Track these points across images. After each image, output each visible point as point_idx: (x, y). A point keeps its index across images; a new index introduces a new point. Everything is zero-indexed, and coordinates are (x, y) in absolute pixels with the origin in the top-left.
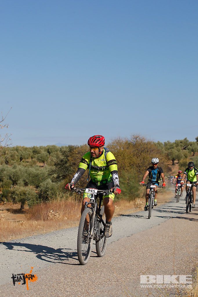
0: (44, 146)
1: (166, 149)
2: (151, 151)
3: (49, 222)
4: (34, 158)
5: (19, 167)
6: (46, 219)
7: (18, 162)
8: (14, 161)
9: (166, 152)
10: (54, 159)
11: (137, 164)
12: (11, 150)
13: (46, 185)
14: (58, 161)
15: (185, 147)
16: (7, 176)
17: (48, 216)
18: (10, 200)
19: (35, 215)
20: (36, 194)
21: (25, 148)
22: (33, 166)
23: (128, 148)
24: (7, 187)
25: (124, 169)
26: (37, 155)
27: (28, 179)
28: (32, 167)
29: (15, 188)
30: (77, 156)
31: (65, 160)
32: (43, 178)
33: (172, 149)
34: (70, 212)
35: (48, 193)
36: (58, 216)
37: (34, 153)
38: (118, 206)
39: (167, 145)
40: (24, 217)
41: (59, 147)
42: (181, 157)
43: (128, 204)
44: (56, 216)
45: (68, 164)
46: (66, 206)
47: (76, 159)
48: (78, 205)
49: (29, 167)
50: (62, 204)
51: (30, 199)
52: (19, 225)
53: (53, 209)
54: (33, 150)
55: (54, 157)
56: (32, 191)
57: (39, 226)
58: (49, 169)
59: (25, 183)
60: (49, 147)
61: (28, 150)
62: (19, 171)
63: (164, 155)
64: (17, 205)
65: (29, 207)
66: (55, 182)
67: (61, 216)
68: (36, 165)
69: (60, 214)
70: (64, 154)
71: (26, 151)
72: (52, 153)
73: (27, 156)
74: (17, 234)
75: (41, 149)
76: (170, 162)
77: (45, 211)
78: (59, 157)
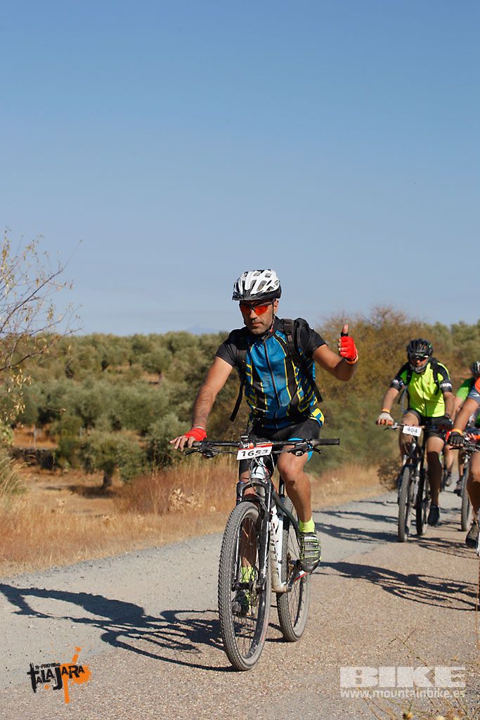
0: (161, 335)
1: (456, 342)
3: (171, 519)
4: (136, 363)
5: (99, 385)
6: (165, 509)
7: (97, 372)
8: (87, 371)
9: (457, 348)
10: (185, 366)
11: (386, 377)
12: (80, 344)
13: (164, 428)
14: (193, 371)
16: (69, 407)
17: (170, 503)
18: (77, 465)
19: (137, 501)
20: (140, 451)
21: (113, 338)
22: (134, 381)
23: (363, 339)
24: (71, 432)
25: (353, 389)
26: (142, 355)
27: (120, 413)
28: (132, 384)
29: (89, 435)
32: (157, 411)
33: (471, 341)
34: (223, 493)
35: (169, 447)
36: (194, 503)
37: (136, 350)
38: (339, 480)
39: (457, 331)
40: (113, 505)
41: (196, 336)
43: (363, 475)
44: (190, 503)
46: (213, 479)
49: (124, 383)
50: (203, 474)
51: (125, 463)
52: (100, 525)
53: (182, 485)
54: (133, 343)
55: (184, 361)
56: (131, 442)
57: (149, 527)
58: (172, 389)
59: (114, 422)
60: (172, 336)
61: (120, 343)
62: (100, 395)
63: (451, 354)
64: (94, 476)
65: (124, 481)
66: (186, 421)
67: (201, 503)
68: (139, 380)
69: (200, 499)
70: (209, 353)
71: (117, 347)
72: (180, 350)
73: (118, 357)
74: (96, 547)
75: (152, 342)
76: (465, 373)
77: (162, 491)
78: (196, 359)
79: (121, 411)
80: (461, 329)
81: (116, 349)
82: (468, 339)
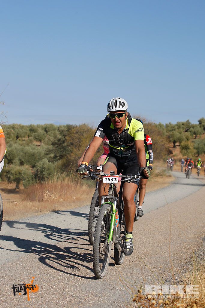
0: (42, 125)
1: (167, 131)
2: (151, 133)
3: (44, 204)
4: (31, 137)
5: (15, 146)
6: (41, 200)
7: (14, 140)
8: (10, 140)
9: (168, 134)
10: (51, 138)
12: (7, 128)
13: (42, 165)
14: (55, 141)
15: (187, 129)
17: (43, 197)
18: (5, 180)
19: (30, 196)
20: (31, 174)
21: (21, 126)
22: (30, 144)
26: (34, 133)
27: (24, 158)
28: (29, 146)
29: (10, 167)
30: (75, 135)
31: (63, 140)
32: (39, 158)
33: (174, 131)
35: (44, 173)
36: (53, 197)
37: (31, 131)
39: (168, 127)
40: (19, 197)
41: (57, 126)
42: (183, 140)
44: (52, 197)
45: (65, 144)
46: (62, 187)
47: (74, 139)
48: (75, 186)
49: (26, 145)
50: (58, 185)
51: (25, 179)
52: (13, 206)
53: (49, 189)
54: (30, 128)
55: (51, 136)
56: (28, 171)
57: (34, 207)
58: (46, 148)
59: (21, 162)
60: (46, 126)
61: (24, 128)
62: (15, 150)
63: (165, 137)
64: (12, 184)
65: (24, 187)
66: (51, 162)
67: (56, 197)
68: (32, 144)
69: (56, 196)
70: (62, 133)
71: (23, 130)
72: (50, 132)
73: (23, 134)
74: (11, 215)
75: (38, 128)
76: (171, 145)
77: (40, 191)
78: (56, 136)
79: (24, 157)
80: (170, 126)
81: (22, 130)
82: (172, 130)
